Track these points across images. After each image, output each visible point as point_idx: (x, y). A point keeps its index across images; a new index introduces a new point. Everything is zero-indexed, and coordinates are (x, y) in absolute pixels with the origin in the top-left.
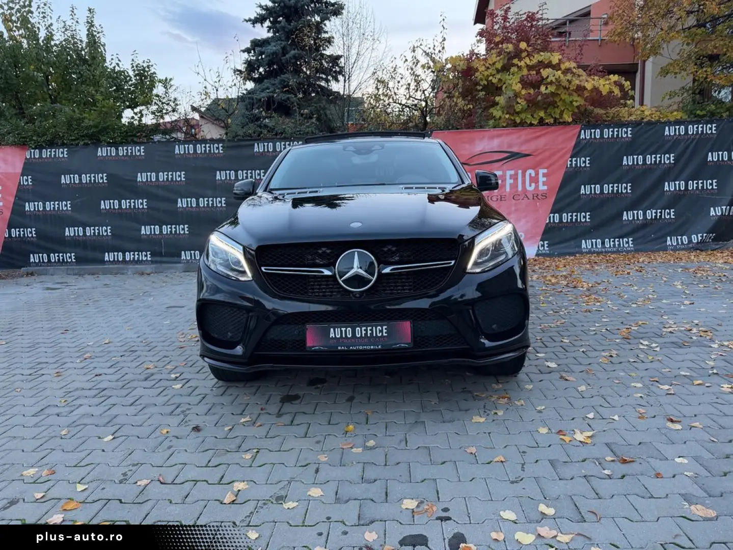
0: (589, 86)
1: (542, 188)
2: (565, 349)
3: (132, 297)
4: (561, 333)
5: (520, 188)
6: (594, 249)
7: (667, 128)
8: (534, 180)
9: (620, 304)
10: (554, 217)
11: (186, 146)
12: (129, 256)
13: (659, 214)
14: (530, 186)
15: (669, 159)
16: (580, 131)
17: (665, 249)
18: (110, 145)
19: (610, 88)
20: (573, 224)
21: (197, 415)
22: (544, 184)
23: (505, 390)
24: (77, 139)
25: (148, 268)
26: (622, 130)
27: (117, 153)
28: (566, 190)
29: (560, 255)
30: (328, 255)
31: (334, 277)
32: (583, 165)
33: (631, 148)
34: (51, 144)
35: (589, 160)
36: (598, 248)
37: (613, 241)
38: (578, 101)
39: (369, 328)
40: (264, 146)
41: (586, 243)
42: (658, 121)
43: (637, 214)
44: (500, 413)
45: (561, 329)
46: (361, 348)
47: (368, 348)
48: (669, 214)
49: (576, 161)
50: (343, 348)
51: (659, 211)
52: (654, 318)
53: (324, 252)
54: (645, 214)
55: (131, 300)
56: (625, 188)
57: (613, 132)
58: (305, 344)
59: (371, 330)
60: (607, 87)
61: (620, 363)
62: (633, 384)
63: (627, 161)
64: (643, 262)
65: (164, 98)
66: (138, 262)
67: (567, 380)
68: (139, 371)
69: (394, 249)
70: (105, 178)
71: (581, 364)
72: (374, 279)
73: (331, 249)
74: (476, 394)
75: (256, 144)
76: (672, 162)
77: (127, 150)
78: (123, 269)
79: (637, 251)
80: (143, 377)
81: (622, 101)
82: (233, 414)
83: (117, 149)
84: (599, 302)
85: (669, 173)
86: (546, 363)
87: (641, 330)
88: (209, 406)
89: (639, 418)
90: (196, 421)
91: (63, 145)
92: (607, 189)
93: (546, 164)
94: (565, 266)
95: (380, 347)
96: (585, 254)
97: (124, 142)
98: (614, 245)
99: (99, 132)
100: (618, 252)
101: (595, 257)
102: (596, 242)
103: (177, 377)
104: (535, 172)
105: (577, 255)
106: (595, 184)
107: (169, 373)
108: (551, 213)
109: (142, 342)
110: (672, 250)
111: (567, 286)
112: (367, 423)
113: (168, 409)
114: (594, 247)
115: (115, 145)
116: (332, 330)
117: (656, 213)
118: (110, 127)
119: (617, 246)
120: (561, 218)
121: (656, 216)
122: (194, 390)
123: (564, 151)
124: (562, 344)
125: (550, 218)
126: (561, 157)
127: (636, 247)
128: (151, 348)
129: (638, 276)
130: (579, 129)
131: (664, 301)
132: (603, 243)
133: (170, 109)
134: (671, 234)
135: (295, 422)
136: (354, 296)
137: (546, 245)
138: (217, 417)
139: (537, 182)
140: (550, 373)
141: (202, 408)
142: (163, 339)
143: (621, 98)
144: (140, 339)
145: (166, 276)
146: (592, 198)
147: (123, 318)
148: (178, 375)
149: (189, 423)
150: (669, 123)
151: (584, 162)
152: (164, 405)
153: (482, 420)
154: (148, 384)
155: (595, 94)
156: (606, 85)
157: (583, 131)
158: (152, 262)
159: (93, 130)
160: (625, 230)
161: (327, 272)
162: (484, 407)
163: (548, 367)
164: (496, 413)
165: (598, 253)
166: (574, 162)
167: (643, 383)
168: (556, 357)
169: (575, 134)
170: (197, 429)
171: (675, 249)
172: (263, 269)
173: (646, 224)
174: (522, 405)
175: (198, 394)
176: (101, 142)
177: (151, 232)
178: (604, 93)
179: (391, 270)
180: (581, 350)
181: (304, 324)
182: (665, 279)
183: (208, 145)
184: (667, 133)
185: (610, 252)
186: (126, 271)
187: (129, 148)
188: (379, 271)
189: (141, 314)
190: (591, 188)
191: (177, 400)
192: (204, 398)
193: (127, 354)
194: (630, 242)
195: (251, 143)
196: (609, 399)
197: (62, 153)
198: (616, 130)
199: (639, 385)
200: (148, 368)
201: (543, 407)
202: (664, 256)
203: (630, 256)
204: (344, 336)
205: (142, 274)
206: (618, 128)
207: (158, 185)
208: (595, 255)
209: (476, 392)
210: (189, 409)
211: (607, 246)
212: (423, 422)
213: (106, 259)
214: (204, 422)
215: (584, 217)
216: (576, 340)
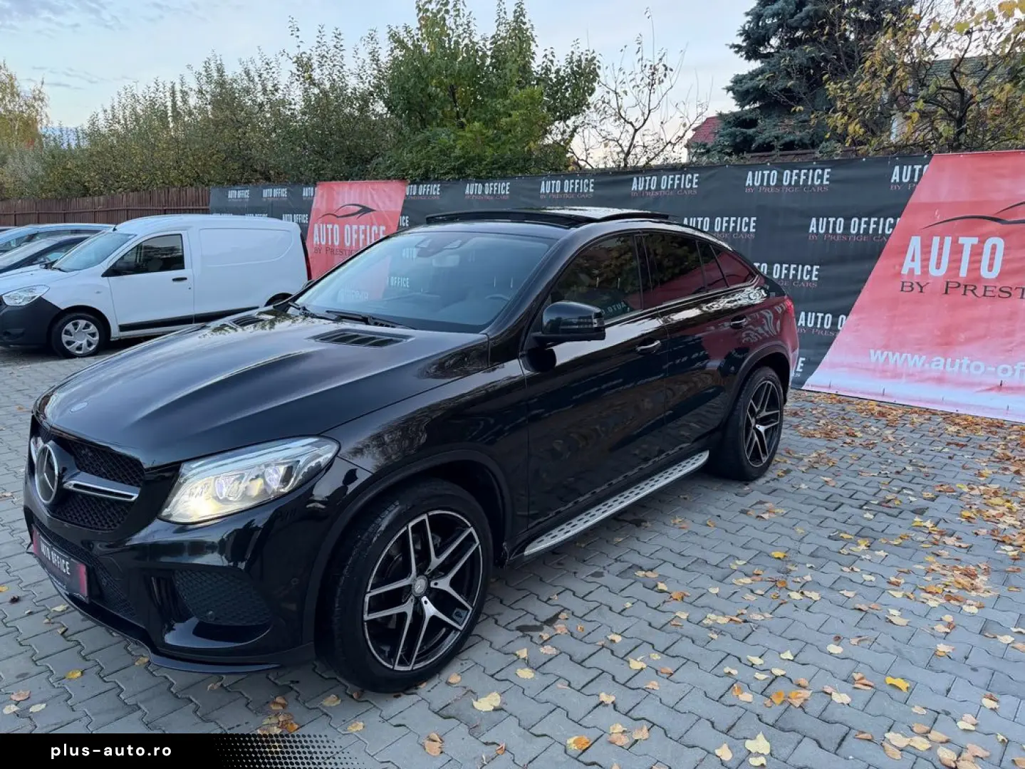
11: (553, 182)
18: (477, 180)
24: (444, 173)
27: (483, 191)
34: (425, 179)
39: (58, 557)
40: (645, 181)
59: (59, 561)
71: (530, 727)
72: (54, 492)
75: (635, 179)
77: (493, 186)
83: (484, 186)
91: (437, 180)
97: (492, 177)
99: (465, 165)
115: (483, 180)
116: (41, 543)
140: (448, 718)
159: (461, 161)
170: (15, 600)
176: (469, 176)
179: (74, 486)
180: (605, 698)
183: (577, 181)
187: (495, 184)
195: (630, 176)
197: (434, 189)
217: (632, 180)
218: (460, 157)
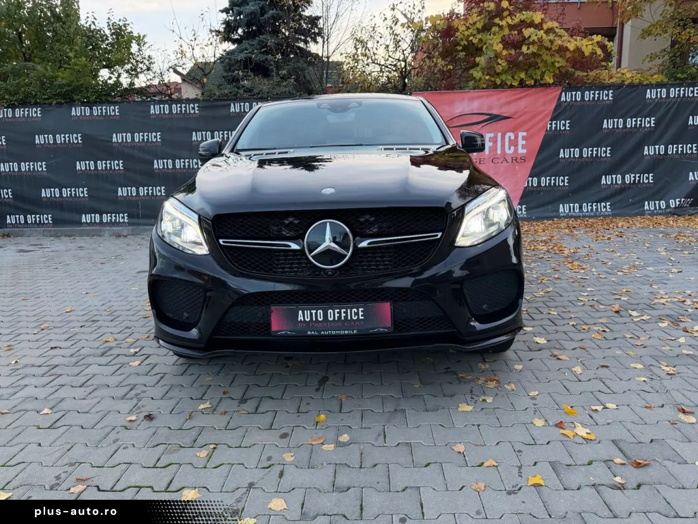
0: (571, 47)
1: (522, 151)
2: (553, 323)
3: (103, 261)
4: (548, 303)
5: (499, 152)
6: (572, 213)
7: (648, 91)
8: (514, 143)
9: (605, 272)
10: (532, 181)
11: (162, 106)
12: (106, 218)
13: (637, 179)
14: (510, 149)
15: (649, 122)
16: (561, 94)
17: (642, 214)
18: (84, 104)
19: (593, 49)
20: (551, 188)
21: (152, 399)
22: (523, 147)
23: (493, 371)
24: (50, 98)
25: (125, 230)
26: (603, 93)
27: (91, 113)
28: (545, 154)
29: (538, 219)
30: (296, 226)
31: (302, 251)
32: (563, 128)
33: (611, 111)
34: (24, 103)
35: (569, 123)
36: (576, 213)
37: (590, 206)
38: (560, 62)
39: (343, 311)
40: (240, 106)
41: (564, 207)
42: (640, 84)
43: (616, 178)
44: (489, 400)
45: (546, 299)
46: (334, 333)
47: (342, 332)
48: (648, 178)
49: (556, 124)
50: (313, 333)
51: (637, 175)
52: (642, 287)
53: (291, 223)
54: (623, 178)
55: (102, 264)
56: (605, 152)
57: (594, 94)
58: (270, 328)
59: (346, 313)
60: (590, 47)
61: (615, 339)
62: (632, 365)
63: (607, 124)
64: (622, 227)
65: (138, 55)
66: (116, 224)
67: (559, 359)
68: (97, 344)
69: (372, 219)
70: (79, 138)
71: (572, 340)
72: (349, 255)
73: (299, 219)
74: (461, 375)
75: (232, 105)
76: (652, 125)
77: (101, 109)
78: (100, 231)
79: (614, 215)
80: (99, 352)
81: (603, 63)
82: (192, 398)
83: (91, 109)
84: (583, 269)
85: (649, 137)
86: (535, 338)
87: (633, 301)
88: (167, 388)
89: (646, 407)
90: (149, 407)
91: (36, 104)
92: (586, 152)
93: (526, 127)
94: (544, 231)
95: (355, 331)
96: (563, 218)
97: (99, 102)
98: (592, 210)
99: (72, 91)
100: (595, 216)
101: (573, 221)
102: (574, 207)
103: (136, 353)
104: (515, 135)
105: (555, 219)
106: (575, 148)
107: (128, 348)
108: (529, 177)
109: (106, 310)
110: (649, 215)
111: (548, 251)
112: (340, 412)
113: (122, 391)
114: (572, 211)
115: (90, 104)
116: (300, 312)
117: (635, 177)
118: (84, 86)
119: (594, 210)
120: (539, 182)
121: (634, 181)
122: (153, 368)
123: (543, 115)
124: (550, 316)
125: (528, 182)
126: (541, 120)
127: (614, 212)
128: (113, 317)
129: (620, 242)
130: (560, 91)
131: (651, 268)
132: (581, 208)
133: (145, 68)
134: (649, 199)
135: (260, 410)
136: (326, 274)
137: (524, 209)
138: (173, 402)
139: (516, 145)
140: (540, 350)
141: (158, 392)
142: (128, 307)
143: (603, 60)
144: (104, 308)
145: (143, 238)
146: (571, 162)
147: (90, 283)
148: (137, 350)
149: (142, 409)
150: (651, 86)
151: (564, 125)
152: (117, 386)
153: (469, 408)
154: (104, 360)
155: (577, 55)
156: (588, 46)
157: (563, 93)
158: (129, 224)
159: (66, 88)
160: (603, 195)
161: (294, 246)
162: (471, 392)
163: (537, 343)
164: (484, 400)
165: (576, 218)
166: (554, 126)
167: (642, 363)
168: (544, 332)
169: (556, 96)
170: (149, 417)
171: (652, 214)
172: (221, 241)
173: (624, 188)
174: (513, 390)
175: (155, 373)
176: (75, 101)
177: (128, 193)
178: (587, 54)
179: (369, 244)
180: (571, 323)
181: (269, 305)
182: (647, 245)
183: (183, 105)
184: (648, 96)
185: (588, 216)
186: (102, 233)
187: (104, 107)
188: (354, 244)
189: (110, 279)
190: (570, 151)
191: (132, 380)
192: (162, 378)
193: (88, 324)
194: (608, 207)
195: (227, 102)
196: (607, 382)
198: (597, 92)
199: (639, 366)
200: (107, 342)
201: (537, 393)
202: (642, 221)
203: (608, 221)
204: (314, 319)
205: (119, 236)
206: (600, 91)
207: (133, 145)
208: (573, 219)
209: (461, 374)
210: (144, 392)
211: (585, 210)
212: (404, 411)
213: (84, 220)
214: (159, 408)
215: (563, 181)
216: (563, 312)
217: (230, 105)
218: (64, 85)
